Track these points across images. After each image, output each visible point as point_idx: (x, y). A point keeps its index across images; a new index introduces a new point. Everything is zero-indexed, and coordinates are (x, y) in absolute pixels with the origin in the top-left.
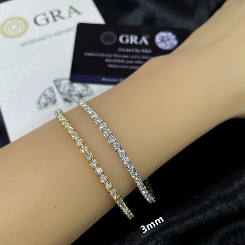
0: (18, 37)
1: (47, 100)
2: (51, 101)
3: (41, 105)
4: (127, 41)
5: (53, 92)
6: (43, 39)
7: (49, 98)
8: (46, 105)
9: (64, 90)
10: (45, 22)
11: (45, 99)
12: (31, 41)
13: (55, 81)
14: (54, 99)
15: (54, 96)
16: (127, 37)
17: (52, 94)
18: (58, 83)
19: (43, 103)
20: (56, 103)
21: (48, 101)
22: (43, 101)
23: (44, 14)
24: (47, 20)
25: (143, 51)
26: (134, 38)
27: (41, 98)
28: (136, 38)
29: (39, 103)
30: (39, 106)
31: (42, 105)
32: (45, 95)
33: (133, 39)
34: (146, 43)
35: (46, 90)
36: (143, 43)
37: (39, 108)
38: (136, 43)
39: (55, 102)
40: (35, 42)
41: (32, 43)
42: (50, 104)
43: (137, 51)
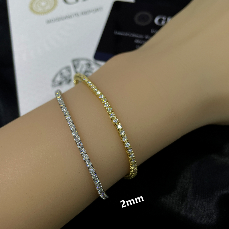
0: (45, 14)
6: (69, 17)
10: (74, 0)
12: (57, 19)
13: (74, 61)
18: (76, 63)
40: (61, 20)
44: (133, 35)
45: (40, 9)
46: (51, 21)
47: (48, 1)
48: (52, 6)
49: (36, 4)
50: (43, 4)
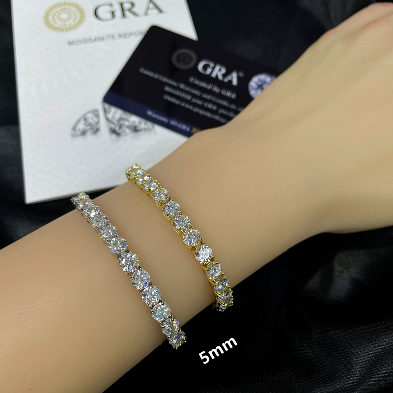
0: (66, 30)
1: (87, 126)
2: (92, 128)
3: (77, 131)
4: (209, 71)
5: (97, 116)
6: (101, 39)
7: (90, 124)
8: (84, 133)
9: (113, 117)
10: (109, 16)
11: (84, 124)
12: (83, 40)
14: (97, 127)
15: (98, 123)
16: (212, 65)
17: (96, 120)
18: (107, 106)
19: (79, 130)
20: (98, 133)
21: (88, 128)
22: (81, 126)
23: (111, 5)
24: (113, 13)
25: (223, 92)
26: (220, 70)
27: (79, 121)
28: (224, 71)
29: (74, 128)
30: (73, 133)
31: (78, 133)
32: (85, 119)
33: (218, 72)
34: (235, 82)
35: (89, 112)
36: (230, 82)
37: (74, 136)
38: (220, 77)
39: (96, 131)
40: (89, 42)
41: (84, 43)
42: (89, 132)
43: (216, 89)
44: (165, 80)
45: (59, 24)
46: (73, 42)
47: (71, 12)
48: (77, 20)
49: (54, 15)
50: (64, 16)
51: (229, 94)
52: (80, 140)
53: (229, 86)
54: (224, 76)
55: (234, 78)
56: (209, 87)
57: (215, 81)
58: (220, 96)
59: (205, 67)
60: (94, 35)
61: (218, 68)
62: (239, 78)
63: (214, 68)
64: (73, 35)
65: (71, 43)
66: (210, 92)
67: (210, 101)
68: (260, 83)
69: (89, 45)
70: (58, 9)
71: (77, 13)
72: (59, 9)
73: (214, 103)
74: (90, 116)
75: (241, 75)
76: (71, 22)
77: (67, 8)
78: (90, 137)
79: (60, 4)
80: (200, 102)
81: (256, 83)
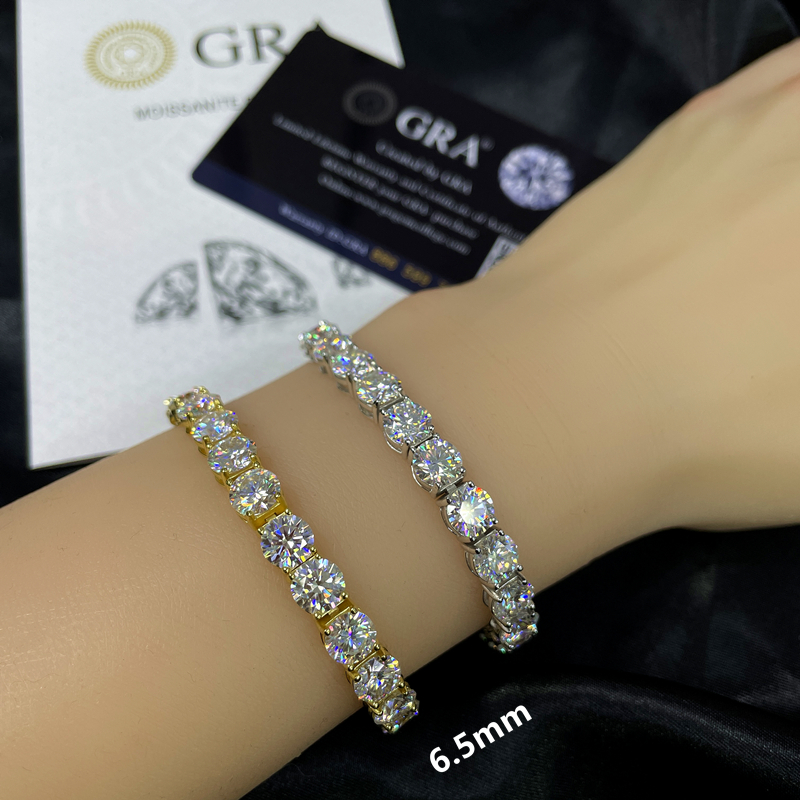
46: (148, 111)
47: (145, 46)
48: (158, 63)
49: (109, 50)
50: (130, 53)
51: (456, 183)
52: (153, 330)
53: (458, 166)
54: (451, 144)
55: (471, 151)
56: (417, 165)
57: (431, 154)
58: (438, 186)
59: (412, 124)
60: (193, 95)
61: (438, 127)
62: (481, 153)
63: (429, 127)
64: (146, 96)
65: (142, 114)
66: (418, 176)
67: (415, 196)
68: (524, 167)
69: (181, 120)
70: (116, 39)
71: (158, 47)
72: (120, 37)
73: (423, 200)
74: (177, 276)
75: (487, 145)
76: (145, 67)
77: (138, 36)
78: (175, 324)
79: (122, 28)
80: (393, 196)
81: (515, 164)
